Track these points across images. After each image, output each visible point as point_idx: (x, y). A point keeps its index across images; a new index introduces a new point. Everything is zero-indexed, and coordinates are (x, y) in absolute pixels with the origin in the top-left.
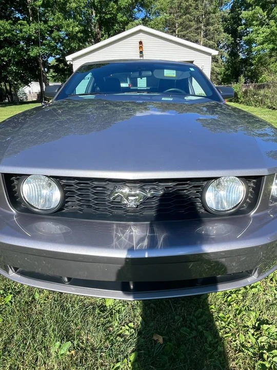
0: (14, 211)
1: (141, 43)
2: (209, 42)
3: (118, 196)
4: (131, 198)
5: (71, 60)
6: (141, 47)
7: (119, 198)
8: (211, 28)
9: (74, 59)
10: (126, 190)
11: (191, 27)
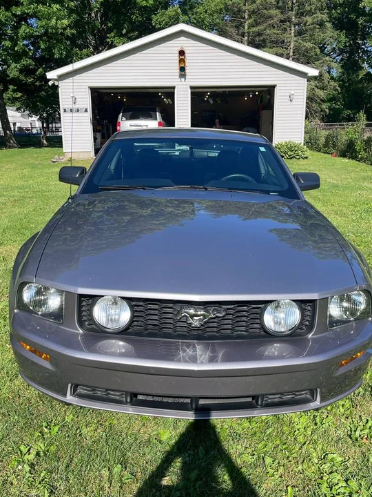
0: (81, 331)
1: (182, 53)
2: (305, 44)
3: (185, 316)
4: (195, 318)
5: (56, 77)
6: (182, 61)
7: (185, 318)
8: (309, 19)
9: (61, 77)
10: (192, 311)
11: (270, 17)
